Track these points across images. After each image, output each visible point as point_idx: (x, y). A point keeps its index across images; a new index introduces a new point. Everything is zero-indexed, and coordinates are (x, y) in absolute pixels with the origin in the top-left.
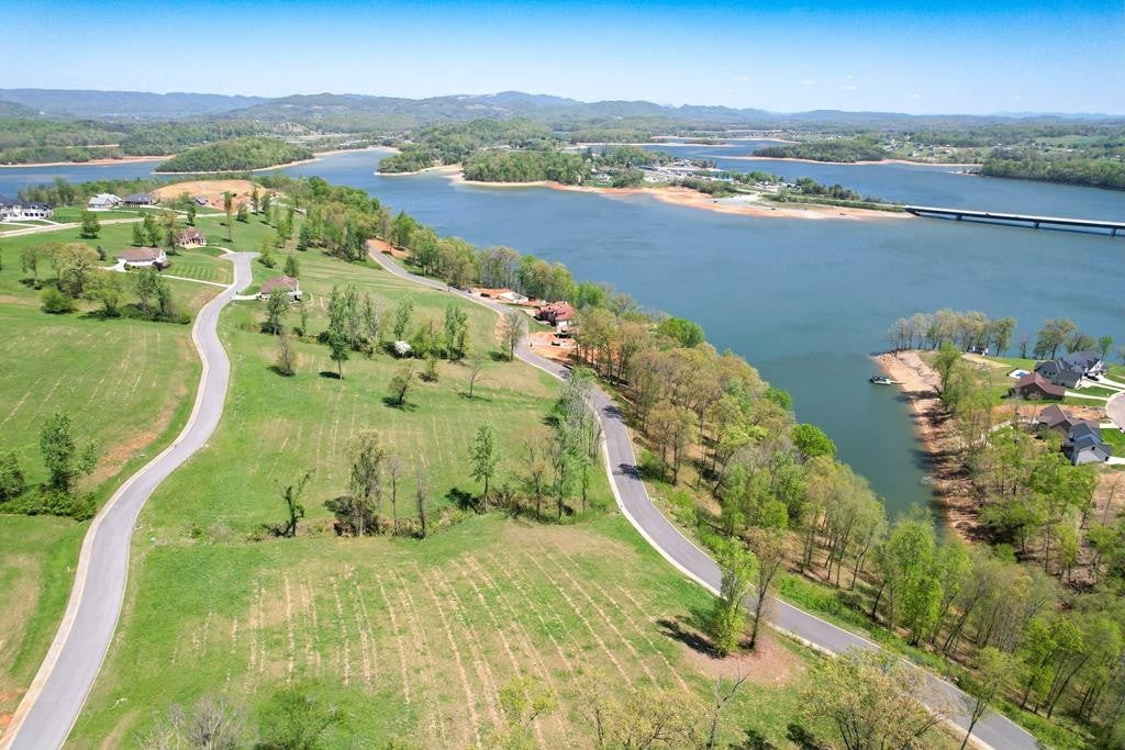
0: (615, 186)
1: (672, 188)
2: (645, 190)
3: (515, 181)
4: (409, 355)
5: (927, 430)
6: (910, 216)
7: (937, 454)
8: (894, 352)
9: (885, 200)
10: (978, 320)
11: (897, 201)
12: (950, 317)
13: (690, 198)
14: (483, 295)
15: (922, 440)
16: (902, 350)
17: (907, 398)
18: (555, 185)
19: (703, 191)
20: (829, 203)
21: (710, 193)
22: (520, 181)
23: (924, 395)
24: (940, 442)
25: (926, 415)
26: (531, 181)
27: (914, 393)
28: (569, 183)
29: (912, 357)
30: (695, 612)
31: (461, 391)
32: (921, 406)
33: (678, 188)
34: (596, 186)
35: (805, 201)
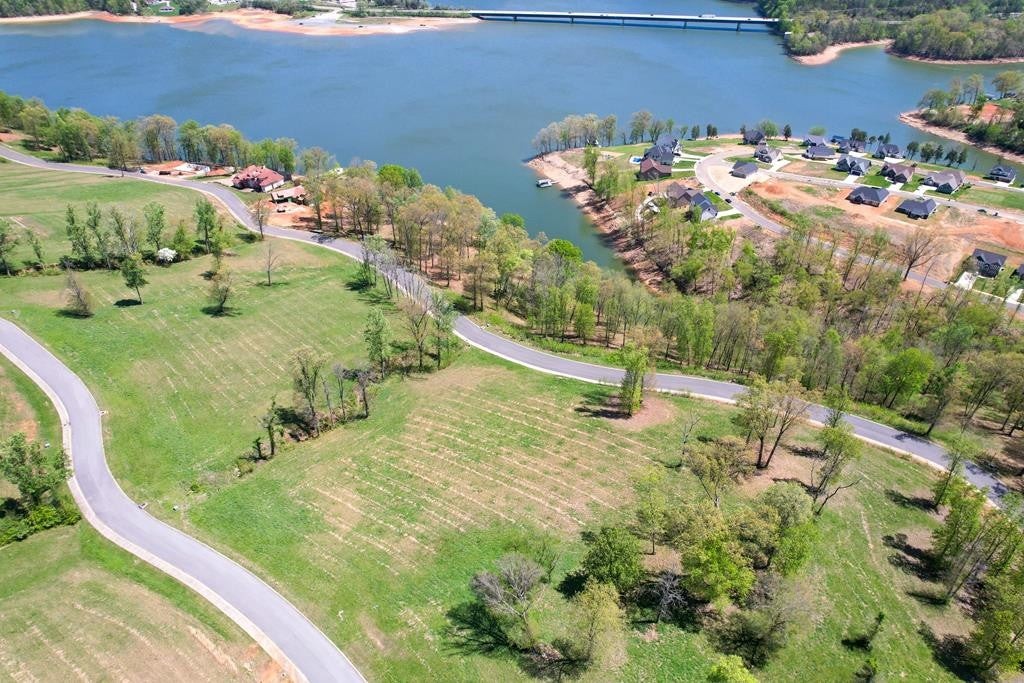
0: (182, 13)
1: (244, 11)
2: (217, 15)
3: (49, 13)
4: (177, 259)
5: (595, 217)
6: (476, 20)
7: (611, 234)
8: (541, 156)
9: (451, 7)
10: (594, 121)
11: (462, 7)
12: (575, 122)
13: (271, 21)
14: (161, 173)
15: (595, 225)
16: (546, 153)
17: (567, 194)
18: (105, 15)
19: (280, 12)
20: (405, 15)
21: (289, 13)
22: (57, 13)
23: (578, 189)
24: (609, 224)
25: (588, 204)
26: (71, 12)
27: (571, 189)
28: (125, 12)
29: (555, 158)
30: (586, 396)
31: (255, 282)
32: (582, 198)
33: (250, 10)
34: (159, 14)
35: (384, 14)
